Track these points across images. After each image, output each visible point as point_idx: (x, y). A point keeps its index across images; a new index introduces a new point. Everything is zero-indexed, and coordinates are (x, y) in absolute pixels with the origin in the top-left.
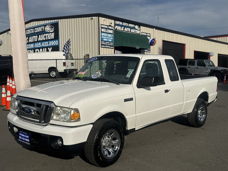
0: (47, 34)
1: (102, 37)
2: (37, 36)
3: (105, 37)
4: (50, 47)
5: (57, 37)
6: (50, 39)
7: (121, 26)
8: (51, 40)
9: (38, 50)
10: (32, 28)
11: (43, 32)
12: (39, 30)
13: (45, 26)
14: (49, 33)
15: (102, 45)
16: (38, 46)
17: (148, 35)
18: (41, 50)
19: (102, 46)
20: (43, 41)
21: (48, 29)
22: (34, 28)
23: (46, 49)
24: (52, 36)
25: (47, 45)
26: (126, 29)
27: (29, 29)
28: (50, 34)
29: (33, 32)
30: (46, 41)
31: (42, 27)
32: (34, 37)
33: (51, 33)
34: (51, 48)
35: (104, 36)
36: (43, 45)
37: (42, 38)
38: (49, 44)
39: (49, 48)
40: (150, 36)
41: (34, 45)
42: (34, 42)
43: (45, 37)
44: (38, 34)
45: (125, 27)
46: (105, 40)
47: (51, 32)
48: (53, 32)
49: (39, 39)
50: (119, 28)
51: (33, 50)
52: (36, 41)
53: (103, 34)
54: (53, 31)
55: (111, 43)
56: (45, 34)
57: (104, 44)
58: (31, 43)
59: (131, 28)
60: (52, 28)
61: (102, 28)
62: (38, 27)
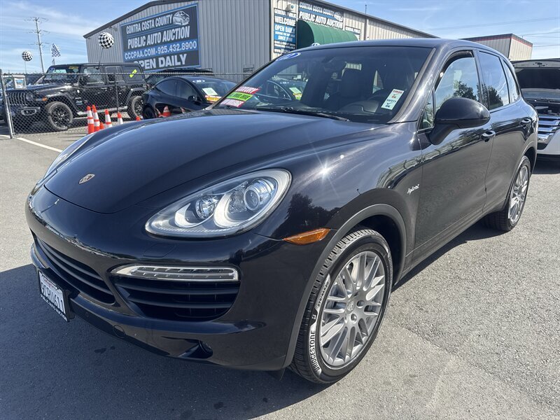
0: (177, 30)
1: (277, 33)
2: (160, 33)
3: (281, 34)
4: (183, 53)
5: (194, 35)
6: (182, 37)
7: (311, 12)
8: (185, 40)
9: (163, 59)
10: (151, 19)
11: (171, 26)
12: (163, 21)
13: (173, 14)
14: (181, 27)
15: (275, 48)
16: (163, 52)
17: (356, 31)
18: (168, 58)
19: (276, 50)
20: (171, 42)
21: (178, 19)
22: (155, 19)
23: (176, 56)
24: (186, 32)
25: (178, 50)
26: (319, 19)
27: (147, 21)
28: (183, 28)
29: (153, 25)
30: (175, 41)
31: (168, 16)
32: (156, 34)
33: (185, 26)
34: (185, 55)
35: (279, 31)
36: (171, 50)
37: (168, 36)
38: (181, 47)
39: (181, 56)
40: (359, 34)
41: (156, 50)
42: (155, 45)
43: (174, 34)
44: (162, 29)
45: (316, 14)
46: (280, 38)
47: (183, 24)
48: (187, 25)
49: (164, 39)
50: (306, 17)
51: (154, 59)
52: (159, 42)
53: (278, 27)
54: (187, 23)
55: (291, 45)
56: (174, 29)
57: (280, 46)
58: (151, 46)
59: (327, 17)
60: (186, 16)
61: (275, 15)
62: (160, 16)
